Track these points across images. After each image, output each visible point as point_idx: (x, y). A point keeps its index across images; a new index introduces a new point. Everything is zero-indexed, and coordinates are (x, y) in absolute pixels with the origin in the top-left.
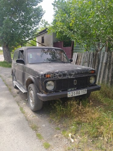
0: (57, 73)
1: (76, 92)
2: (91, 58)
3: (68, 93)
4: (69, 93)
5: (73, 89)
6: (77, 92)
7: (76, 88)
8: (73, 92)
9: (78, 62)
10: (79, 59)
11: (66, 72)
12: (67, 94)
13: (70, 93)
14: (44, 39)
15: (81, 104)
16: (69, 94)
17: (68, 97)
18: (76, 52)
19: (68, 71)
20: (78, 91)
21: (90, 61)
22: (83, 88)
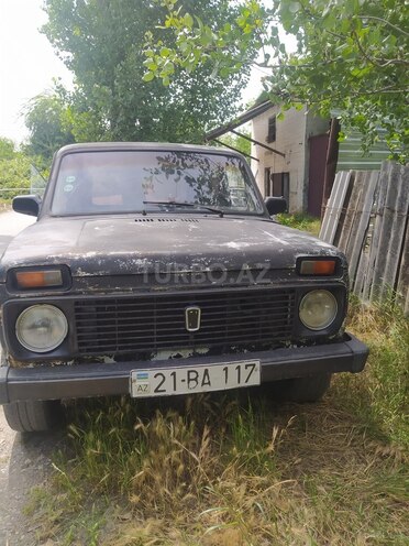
0: (88, 265)
1: (182, 372)
2: (399, 195)
3: (134, 374)
4: (139, 377)
5: (186, 353)
6: (193, 376)
7: (205, 351)
8: (167, 372)
9: (351, 212)
10: (355, 197)
11: (139, 262)
12: (126, 382)
13: (145, 376)
14: (277, 127)
15: (205, 443)
16: (139, 383)
17: (135, 394)
18: (346, 168)
19: (153, 258)
20: (200, 370)
21: (396, 208)
22: (251, 350)
